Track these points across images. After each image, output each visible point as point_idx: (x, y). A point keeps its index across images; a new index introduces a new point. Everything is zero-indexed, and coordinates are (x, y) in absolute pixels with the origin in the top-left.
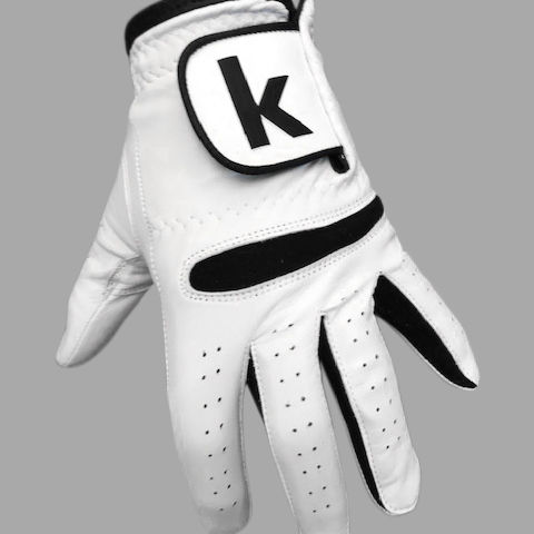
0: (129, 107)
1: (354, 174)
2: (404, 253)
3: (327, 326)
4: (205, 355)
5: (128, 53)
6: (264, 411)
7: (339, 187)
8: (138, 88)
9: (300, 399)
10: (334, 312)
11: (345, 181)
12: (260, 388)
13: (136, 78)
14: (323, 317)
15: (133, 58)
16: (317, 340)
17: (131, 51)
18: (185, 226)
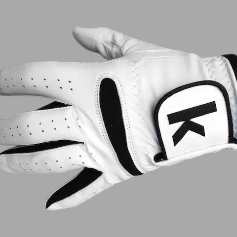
0: (196, 54)
1: (153, 165)
2: (113, 184)
3: (79, 145)
4: (70, 82)
5: (223, 56)
6: (39, 111)
7: (147, 156)
8: (205, 59)
9: (43, 129)
10: (85, 148)
11: (150, 159)
12: (50, 110)
13: (210, 59)
14: (83, 143)
15: (220, 58)
16: (72, 140)
17: (224, 57)
18: (134, 78)
